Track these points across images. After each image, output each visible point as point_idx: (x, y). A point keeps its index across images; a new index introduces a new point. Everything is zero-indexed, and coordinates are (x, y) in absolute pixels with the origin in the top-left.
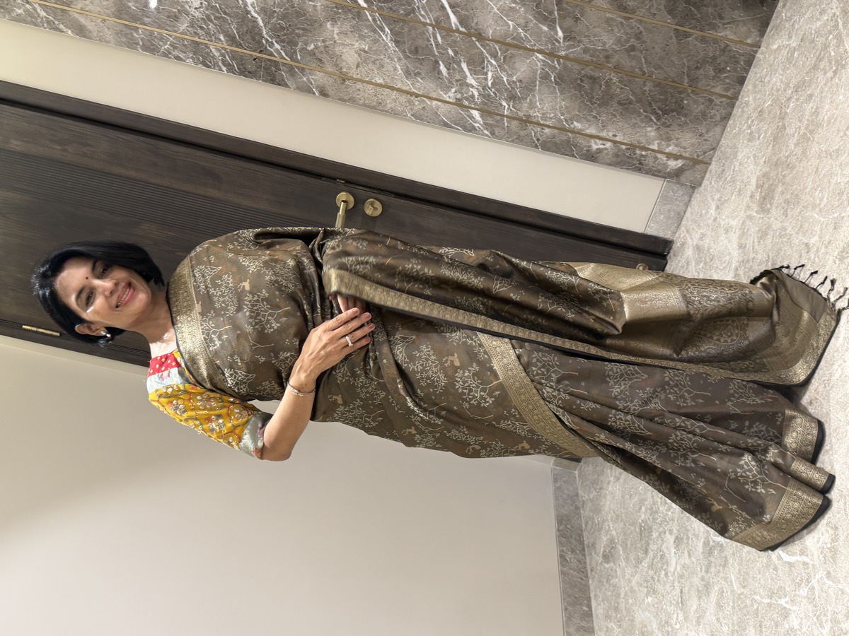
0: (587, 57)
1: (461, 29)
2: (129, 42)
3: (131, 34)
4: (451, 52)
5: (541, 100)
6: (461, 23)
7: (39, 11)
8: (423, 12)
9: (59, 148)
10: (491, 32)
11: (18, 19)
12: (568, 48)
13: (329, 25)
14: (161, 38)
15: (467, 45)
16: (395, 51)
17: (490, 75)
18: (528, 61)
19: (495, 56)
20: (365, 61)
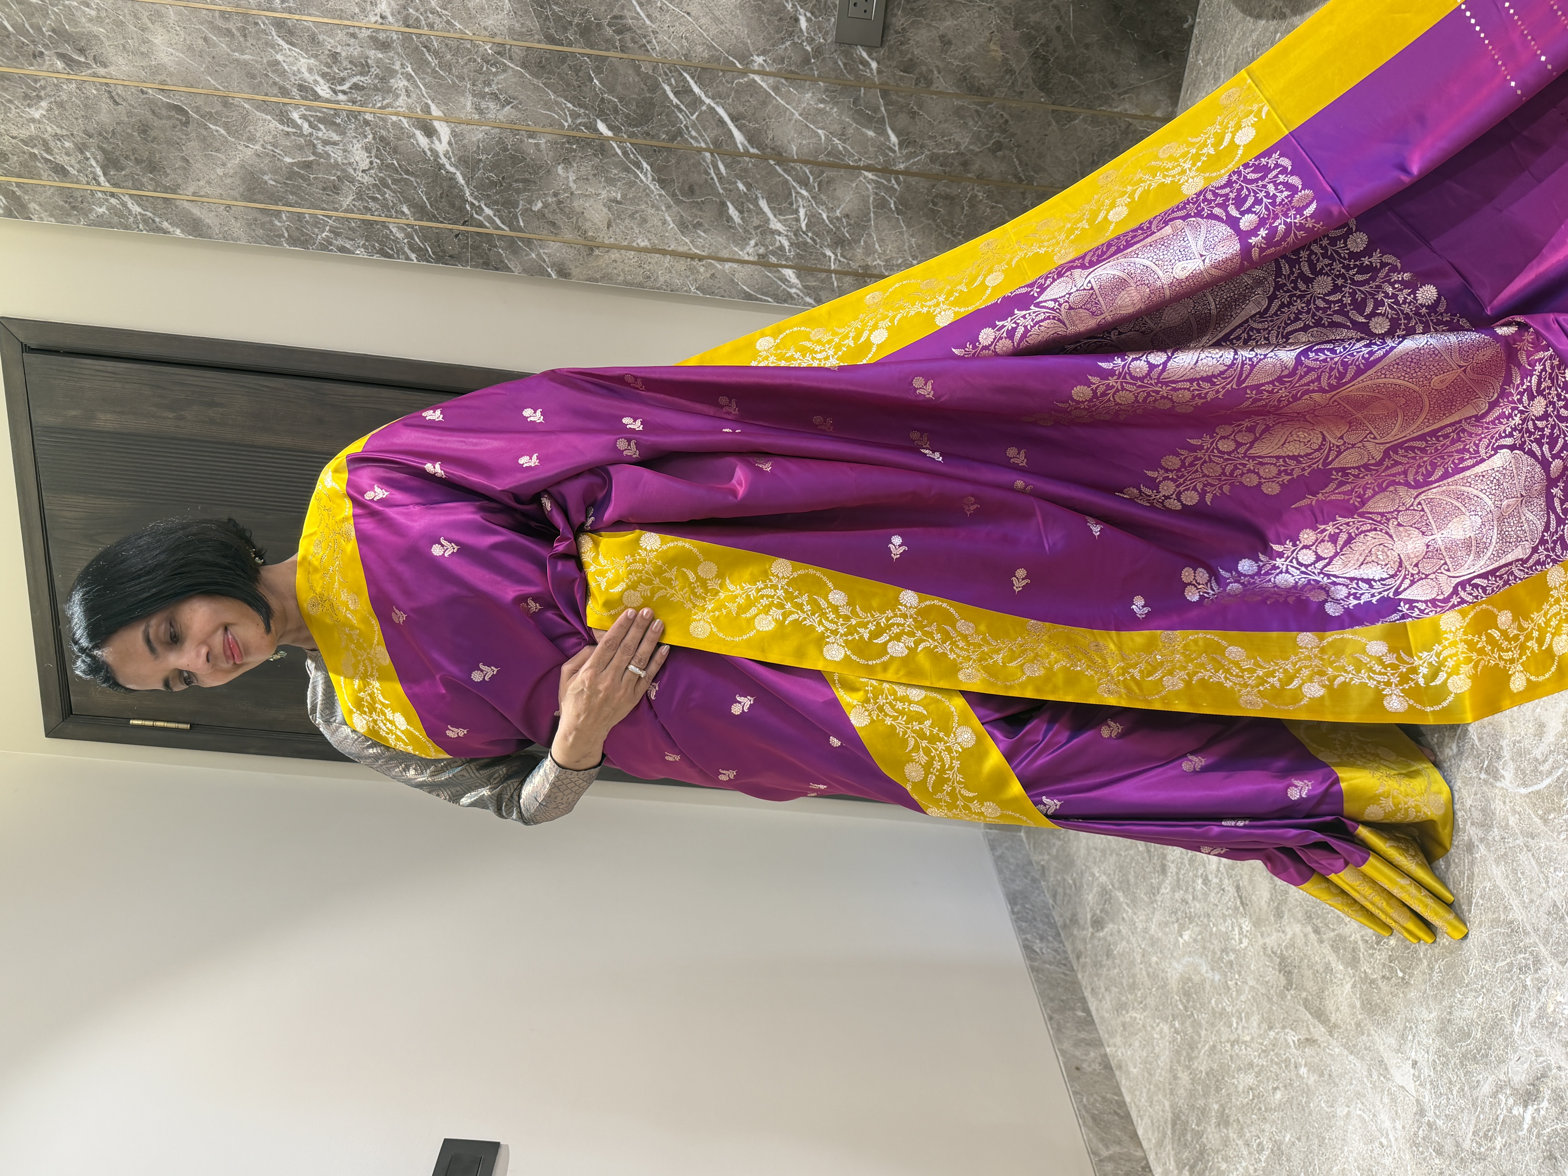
0: (937, 168)
1: (752, 150)
2: (268, 236)
3: (271, 222)
4: (741, 186)
5: (881, 240)
6: (749, 141)
7: (130, 205)
8: (693, 133)
9: (171, 415)
10: (795, 149)
11: (101, 223)
12: (908, 157)
13: (560, 169)
14: (317, 223)
15: (763, 173)
16: (660, 195)
17: (802, 212)
18: (854, 185)
19: (804, 183)
20: (619, 216)
